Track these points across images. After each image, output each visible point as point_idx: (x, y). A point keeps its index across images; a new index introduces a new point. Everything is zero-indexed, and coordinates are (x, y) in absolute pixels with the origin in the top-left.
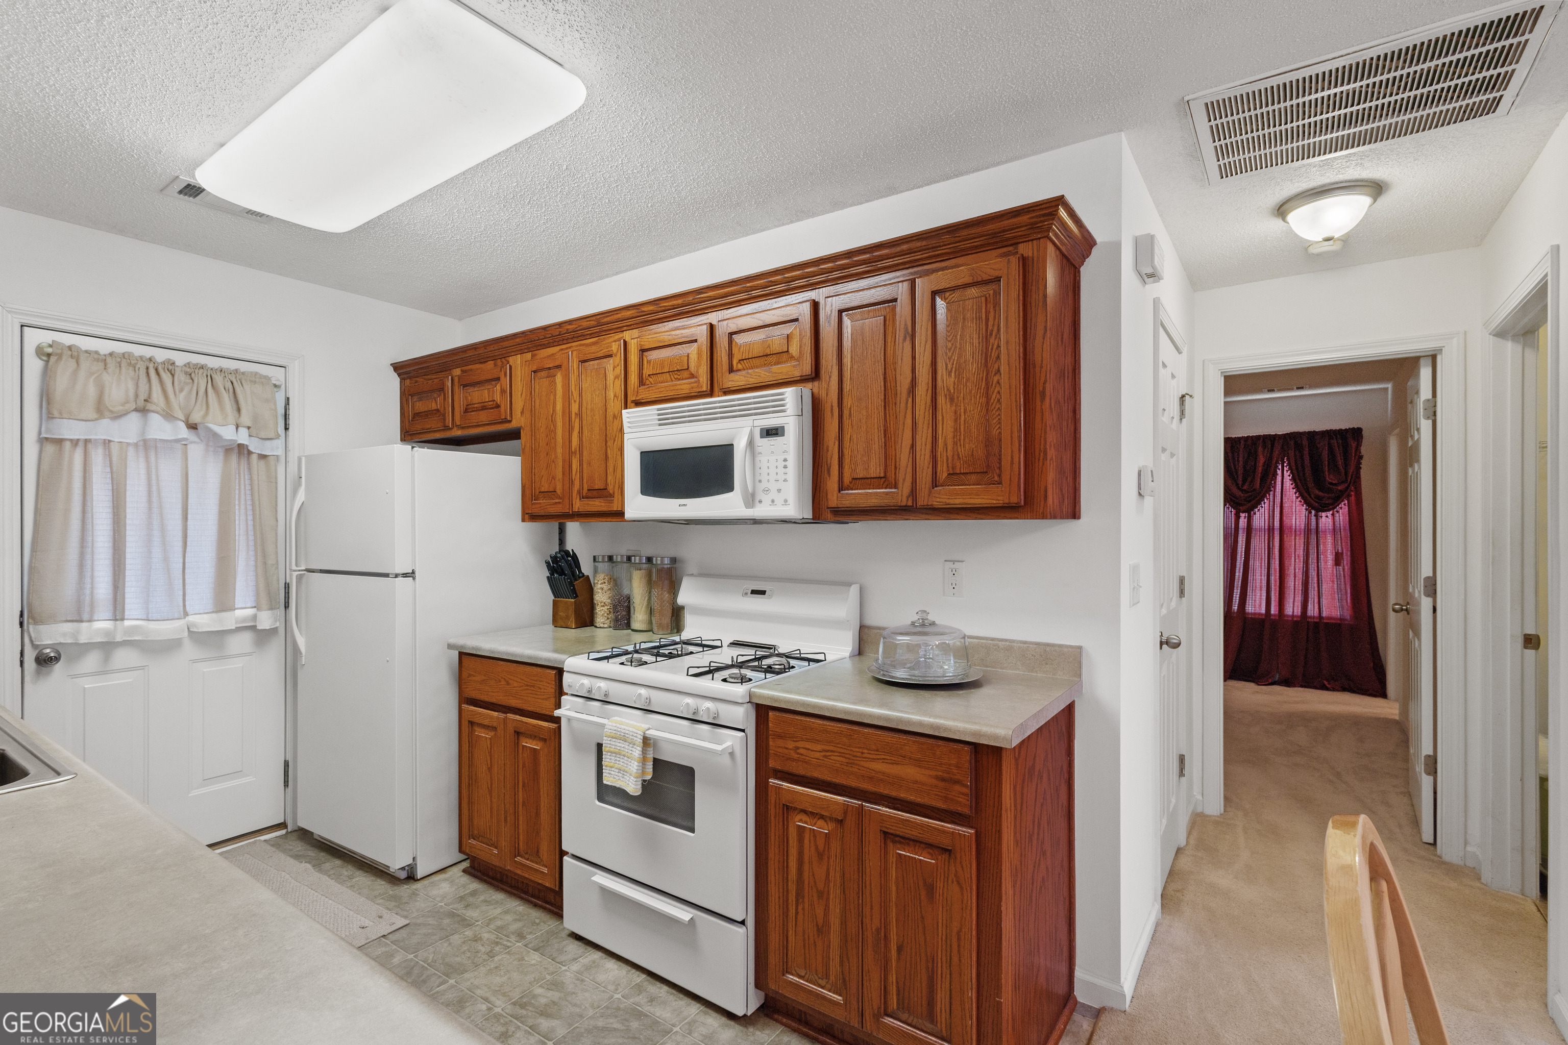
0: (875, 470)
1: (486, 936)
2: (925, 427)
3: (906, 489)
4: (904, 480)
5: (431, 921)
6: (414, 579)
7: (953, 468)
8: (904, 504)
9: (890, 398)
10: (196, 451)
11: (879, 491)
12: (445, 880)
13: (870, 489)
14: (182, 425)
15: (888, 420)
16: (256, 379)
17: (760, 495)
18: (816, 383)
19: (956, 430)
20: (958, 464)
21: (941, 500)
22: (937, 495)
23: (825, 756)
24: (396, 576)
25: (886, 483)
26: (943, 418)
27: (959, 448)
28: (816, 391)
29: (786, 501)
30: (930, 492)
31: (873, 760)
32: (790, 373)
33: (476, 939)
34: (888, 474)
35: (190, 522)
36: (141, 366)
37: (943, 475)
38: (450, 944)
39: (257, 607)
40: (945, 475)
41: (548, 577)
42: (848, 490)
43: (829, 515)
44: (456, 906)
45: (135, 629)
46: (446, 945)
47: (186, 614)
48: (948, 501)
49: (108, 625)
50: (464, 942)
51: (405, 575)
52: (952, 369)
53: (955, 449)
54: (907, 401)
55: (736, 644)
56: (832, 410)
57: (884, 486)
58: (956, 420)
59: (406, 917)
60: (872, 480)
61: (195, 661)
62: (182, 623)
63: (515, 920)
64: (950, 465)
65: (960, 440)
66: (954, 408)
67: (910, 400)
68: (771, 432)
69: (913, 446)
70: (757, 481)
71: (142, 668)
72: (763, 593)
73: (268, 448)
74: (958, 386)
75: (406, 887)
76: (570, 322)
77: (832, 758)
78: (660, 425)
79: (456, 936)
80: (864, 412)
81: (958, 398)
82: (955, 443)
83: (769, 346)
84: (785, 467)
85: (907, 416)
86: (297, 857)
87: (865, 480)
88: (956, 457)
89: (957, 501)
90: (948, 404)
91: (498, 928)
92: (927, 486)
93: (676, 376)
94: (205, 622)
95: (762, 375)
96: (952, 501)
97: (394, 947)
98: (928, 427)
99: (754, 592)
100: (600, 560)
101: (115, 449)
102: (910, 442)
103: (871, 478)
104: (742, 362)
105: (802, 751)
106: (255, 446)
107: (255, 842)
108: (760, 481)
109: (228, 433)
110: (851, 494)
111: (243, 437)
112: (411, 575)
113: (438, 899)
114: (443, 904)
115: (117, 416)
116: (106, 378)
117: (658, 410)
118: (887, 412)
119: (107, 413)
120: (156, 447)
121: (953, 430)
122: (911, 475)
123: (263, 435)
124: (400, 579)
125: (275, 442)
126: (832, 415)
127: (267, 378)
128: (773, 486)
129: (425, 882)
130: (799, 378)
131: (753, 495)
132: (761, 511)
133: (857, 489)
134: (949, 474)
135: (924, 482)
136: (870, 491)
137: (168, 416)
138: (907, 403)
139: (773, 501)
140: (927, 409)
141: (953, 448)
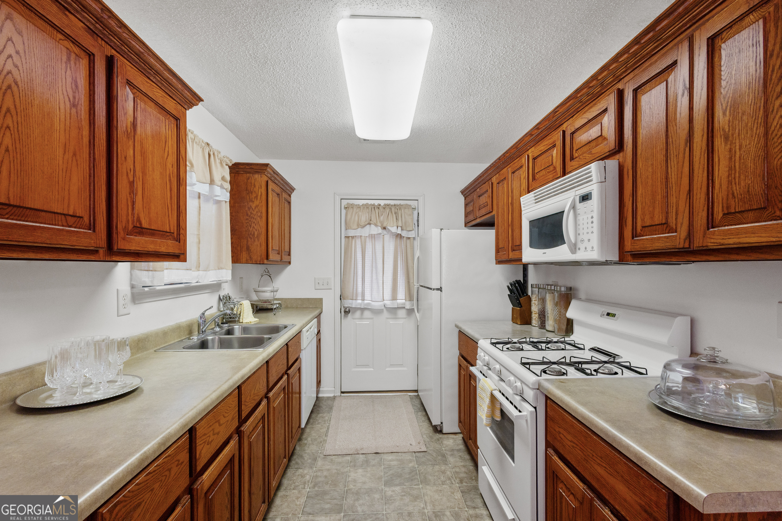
0: (658, 218)
1: (448, 473)
2: (701, 171)
3: (683, 232)
4: (682, 224)
5: (434, 455)
6: (441, 291)
7: (728, 208)
8: (681, 246)
9: (672, 152)
10: (387, 237)
11: (662, 235)
12: (453, 438)
13: (656, 235)
14: (380, 228)
15: (669, 172)
16: (408, 206)
17: (580, 245)
18: (621, 154)
19: (731, 169)
20: (733, 203)
21: (715, 241)
22: (712, 236)
23: (573, 447)
24: (434, 290)
25: (668, 229)
26: (719, 160)
27: (734, 186)
28: (621, 160)
29: (593, 248)
30: (705, 234)
31: (599, 464)
32: (602, 151)
33: (444, 472)
34: (670, 220)
35: (385, 265)
36: (370, 208)
37: (719, 214)
38: (433, 469)
39: (405, 300)
40: (721, 215)
41: (508, 295)
42: (640, 236)
43: (630, 258)
44: (447, 452)
45: (369, 304)
46: (431, 468)
47: (384, 300)
48: (722, 241)
49: (360, 301)
50: (438, 471)
51: (438, 289)
52: (726, 107)
53: (730, 189)
54: (685, 150)
55: (593, 349)
56: (628, 172)
57: (667, 231)
58: (730, 158)
59: (427, 448)
60: (657, 227)
61: (387, 318)
62: (382, 303)
63: (465, 472)
64: (725, 205)
65: (735, 178)
66: (729, 146)
67: (687, 149)
68: (585, 198)
69: (690, 191)
70: (578, 234)
71: (372, 319)
72: (614, 315)
73: (412, 234)
74: (733, 122)
75: (438, 434)
76: (506, 152)
77: (576, 449)
78: (536, 203)
79: (437, 467)
80: (650, 170)
81: (733, 135)
82: (730, 183)
83: (591, 136)
84: (592, 222)
85: (685, 165)
86: (413, 405)
87: (652, 228)
88: (731, 196)
89: (731, 241)
90: (723, 144)
91: (456, 472)
92: (702, 228)
93: (548, 171)
94: (389, 303)
95: (587, 158)
96: (726, 242)
97: (415, 459)
98: (703, 171)
99: (608, 314)
100: (535, 287)
101: (363, 238)
102: (687, 188)
103: (656, 225)
104: (577, 151)
105: (561, 436)
106: (404, 234)
107: (406, 395)
108: (579, 234)
109: (394, 229)
110: (641, 240)
111: (399, 231)
112: (440, 289)
113: (444, 446)
114: (444, 449)
115: (363, 227)
116: (360, 213)
117: (535, 193)
118: (669, 164)
119: (360, 226)
120: (374, 237)
121: (727, 169)
122: (688, 219)
123: (408, 229)
124: (435, 291)
125: (413, 232)
126: (628, 177)
127: (410, 206)
128: (586, 237)
129: (446, 436)
130: (608, 154)
131: (575, 244)
132: (580, 256)
133: (647, 236)
134: (724, 214)
135: (699, 225)
136: (655, 236)
137: (376, 225)
138: (684, 153)
139: (586, 248)
140: (703, 154)
141: (728, 187)
